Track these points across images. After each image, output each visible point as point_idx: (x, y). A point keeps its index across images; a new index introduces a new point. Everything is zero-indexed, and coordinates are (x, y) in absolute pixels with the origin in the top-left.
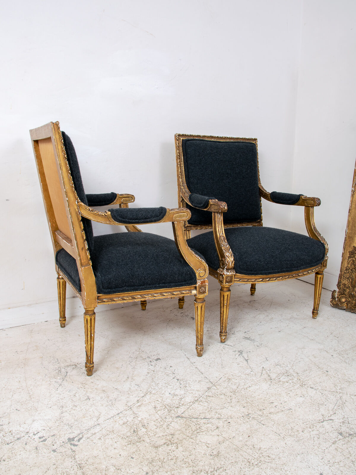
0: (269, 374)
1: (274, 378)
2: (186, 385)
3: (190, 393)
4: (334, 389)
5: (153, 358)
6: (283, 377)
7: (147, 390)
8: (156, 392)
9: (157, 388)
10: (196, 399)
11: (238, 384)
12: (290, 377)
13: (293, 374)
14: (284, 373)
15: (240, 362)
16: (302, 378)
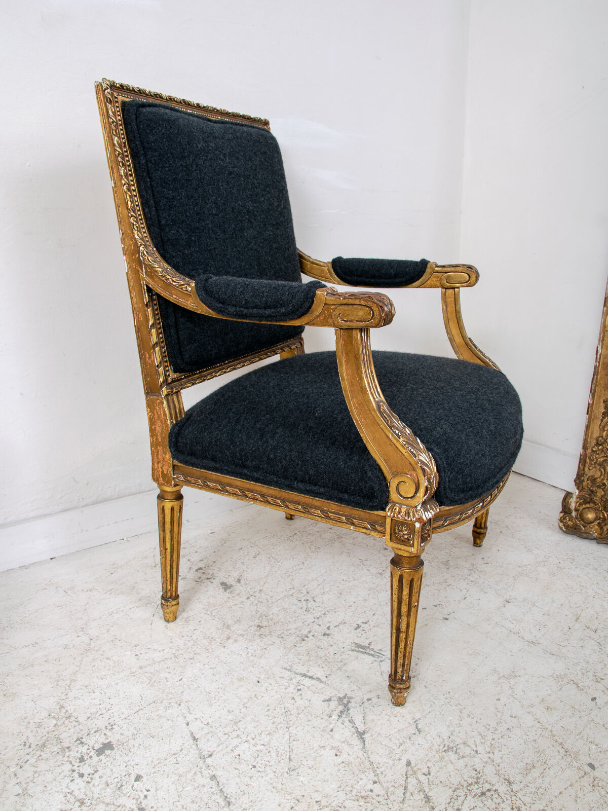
0: (427, 790)
6: (471, 800)
12: (490, 800)
13: (497, 785)
14: (470, 781)
15: (343, 745)
16: (525, 804)
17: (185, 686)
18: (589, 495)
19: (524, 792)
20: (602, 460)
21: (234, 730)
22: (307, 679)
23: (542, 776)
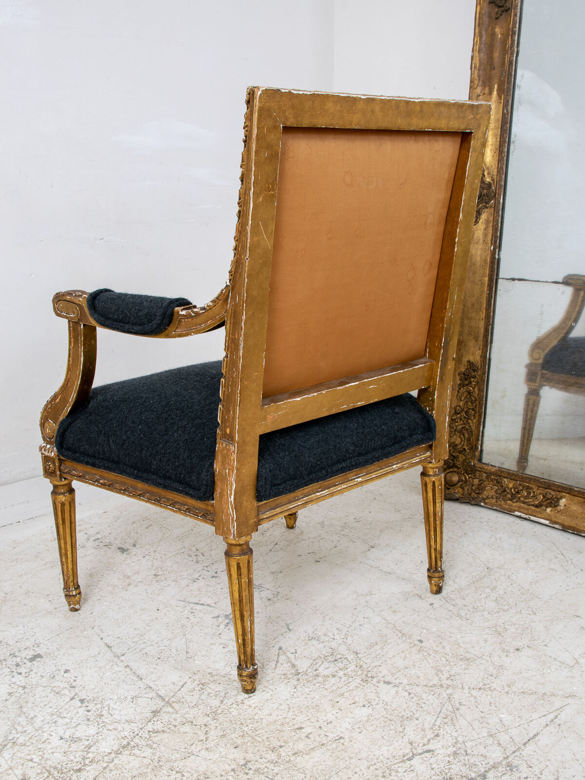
0: (293, 662)
1: (305, 670)
2: (101, 712)
3: (111, 730)
4: (435, 681)
5: (23, 655)
6: (326, 664)
7: (6, 737)
8: (27, 738)
9: (29, 729)
10: (125, 742)
11: (222, 694)
12: (340, 664)
13: (347, 655)
14: (326, 655)
15: (229, 641)
16: (366, 664)
17: (96, 617)
18: (452, 460)
19: (367, 657)
20: (461, 427)
21: (140, 640)
22: (199, 605)
23: (382, 648)
